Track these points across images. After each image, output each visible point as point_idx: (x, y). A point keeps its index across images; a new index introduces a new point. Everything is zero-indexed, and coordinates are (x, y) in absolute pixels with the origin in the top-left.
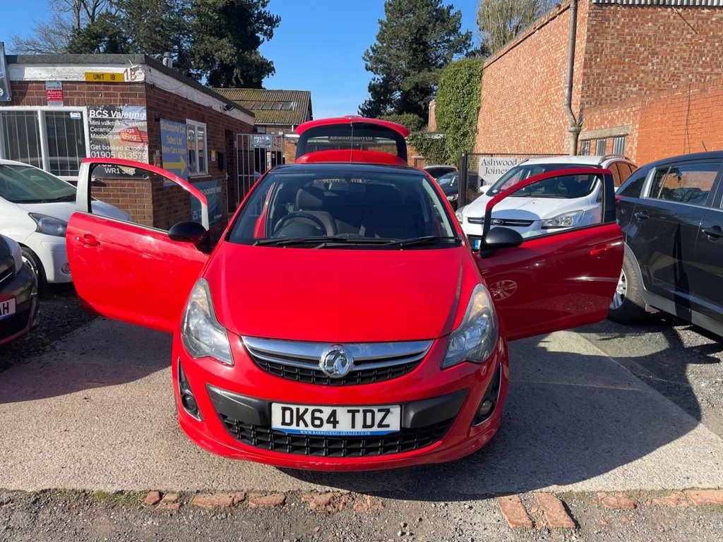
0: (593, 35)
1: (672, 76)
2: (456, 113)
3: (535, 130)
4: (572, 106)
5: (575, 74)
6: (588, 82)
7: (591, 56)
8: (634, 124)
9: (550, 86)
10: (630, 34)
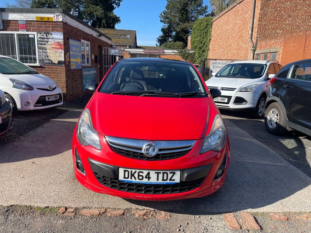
0: (263, 7)
1: (297, 26)
2: (200, 41)
3: (235, 49)
4: (253, 39)
5: (254, 24)
6: (260, 28)
7: (262, 16)
8: (280, 47)
9: (243, 30)
10: (279, 7)
